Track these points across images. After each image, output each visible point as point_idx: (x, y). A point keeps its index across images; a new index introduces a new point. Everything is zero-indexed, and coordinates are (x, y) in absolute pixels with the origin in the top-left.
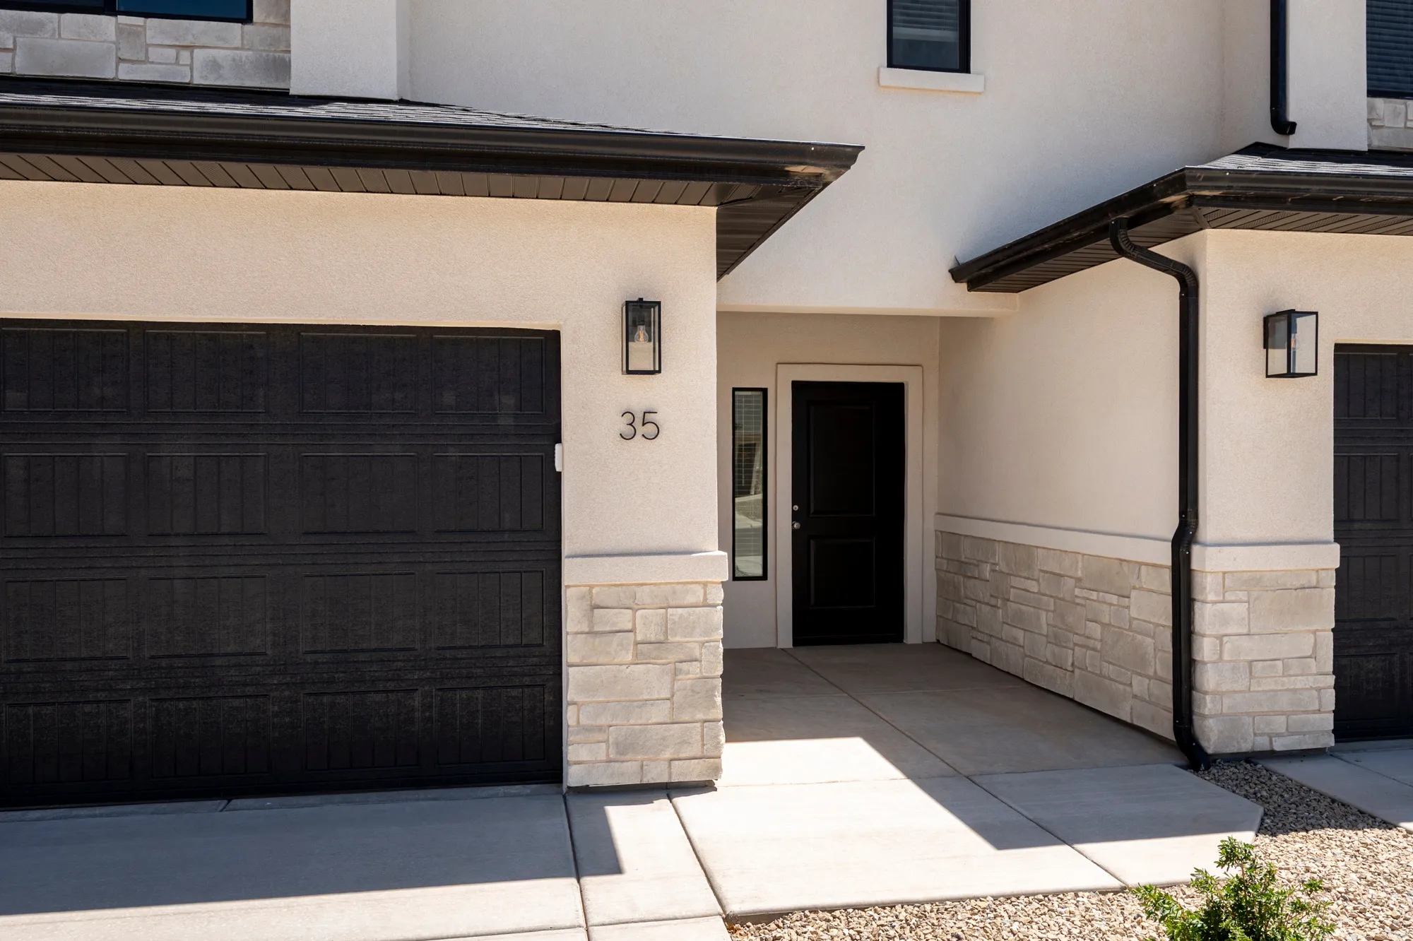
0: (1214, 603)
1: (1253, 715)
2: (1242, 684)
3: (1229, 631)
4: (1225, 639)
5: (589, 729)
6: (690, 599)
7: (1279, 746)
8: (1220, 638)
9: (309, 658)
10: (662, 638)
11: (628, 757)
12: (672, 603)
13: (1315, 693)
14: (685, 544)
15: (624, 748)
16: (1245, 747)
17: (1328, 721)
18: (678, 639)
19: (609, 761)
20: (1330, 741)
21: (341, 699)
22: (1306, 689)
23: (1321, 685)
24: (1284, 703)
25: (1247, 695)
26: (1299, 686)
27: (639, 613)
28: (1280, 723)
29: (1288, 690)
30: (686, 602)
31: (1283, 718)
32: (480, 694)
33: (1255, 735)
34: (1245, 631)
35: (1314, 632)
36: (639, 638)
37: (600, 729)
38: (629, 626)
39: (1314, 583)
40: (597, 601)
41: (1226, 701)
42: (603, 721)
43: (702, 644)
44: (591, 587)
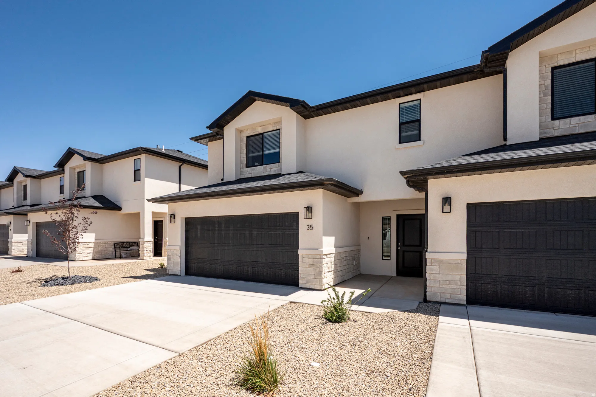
0: (429, 266)
1: (440, 293)
2: (437, 285)
3: (433, 272)
4: (432, 274)
5: (302, 278)
6: (317, 257)
7: (447, 301)
8: (431, 274)
9: (269, 263)
10: (313, 264)
11: (308, 283)
12: (315, 258)
13: (460, 290)
14: (318, 248)
15: (307, 282)
16: (438, 300)
17: (465, 298)
18: (316, 264)
19: (305, 284)
20: (465, 303)
21: (273, 270)
22: (457, 289)
23: (462, 288)
24: (449, 291)
25: (438, 288)
26: (454, 287)
27: (310, 259)
28: (448, 296)
29: (451, 288)
30: (317, 258)
31: (449, 295)
32: (290, 271)
33: (441, 298)
34: (438, 273)
35: (460, 275)
36: (310, 263)
37: (304, 278)
38: (308, 261)
39: (460, 263)
40: (304, 257)
41: (433, 289)
42: (304, 277)
43: (320, 265)
44: (303, 254)
